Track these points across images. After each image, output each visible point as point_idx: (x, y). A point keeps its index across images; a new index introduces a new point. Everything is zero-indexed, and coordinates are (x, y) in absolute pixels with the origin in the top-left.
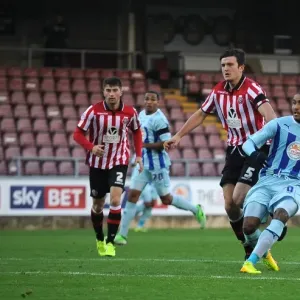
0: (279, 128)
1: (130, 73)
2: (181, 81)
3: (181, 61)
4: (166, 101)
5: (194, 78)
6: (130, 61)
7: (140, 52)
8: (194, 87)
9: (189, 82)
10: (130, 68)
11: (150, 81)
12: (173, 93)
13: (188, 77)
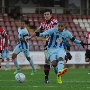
0: (53, 33)
1: (3, 14)
2: (21, 17)
3: (21, 10)
4: (16, 24)
5: (25, 16)
6: (3, 10)
7: (6, 7)
8: (26, 19)
9: (24, 17)
10: (3, 12)
11: (10, 17)
12: (18, 21)
13: (24, 15)
